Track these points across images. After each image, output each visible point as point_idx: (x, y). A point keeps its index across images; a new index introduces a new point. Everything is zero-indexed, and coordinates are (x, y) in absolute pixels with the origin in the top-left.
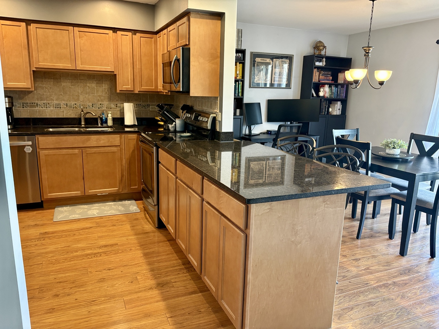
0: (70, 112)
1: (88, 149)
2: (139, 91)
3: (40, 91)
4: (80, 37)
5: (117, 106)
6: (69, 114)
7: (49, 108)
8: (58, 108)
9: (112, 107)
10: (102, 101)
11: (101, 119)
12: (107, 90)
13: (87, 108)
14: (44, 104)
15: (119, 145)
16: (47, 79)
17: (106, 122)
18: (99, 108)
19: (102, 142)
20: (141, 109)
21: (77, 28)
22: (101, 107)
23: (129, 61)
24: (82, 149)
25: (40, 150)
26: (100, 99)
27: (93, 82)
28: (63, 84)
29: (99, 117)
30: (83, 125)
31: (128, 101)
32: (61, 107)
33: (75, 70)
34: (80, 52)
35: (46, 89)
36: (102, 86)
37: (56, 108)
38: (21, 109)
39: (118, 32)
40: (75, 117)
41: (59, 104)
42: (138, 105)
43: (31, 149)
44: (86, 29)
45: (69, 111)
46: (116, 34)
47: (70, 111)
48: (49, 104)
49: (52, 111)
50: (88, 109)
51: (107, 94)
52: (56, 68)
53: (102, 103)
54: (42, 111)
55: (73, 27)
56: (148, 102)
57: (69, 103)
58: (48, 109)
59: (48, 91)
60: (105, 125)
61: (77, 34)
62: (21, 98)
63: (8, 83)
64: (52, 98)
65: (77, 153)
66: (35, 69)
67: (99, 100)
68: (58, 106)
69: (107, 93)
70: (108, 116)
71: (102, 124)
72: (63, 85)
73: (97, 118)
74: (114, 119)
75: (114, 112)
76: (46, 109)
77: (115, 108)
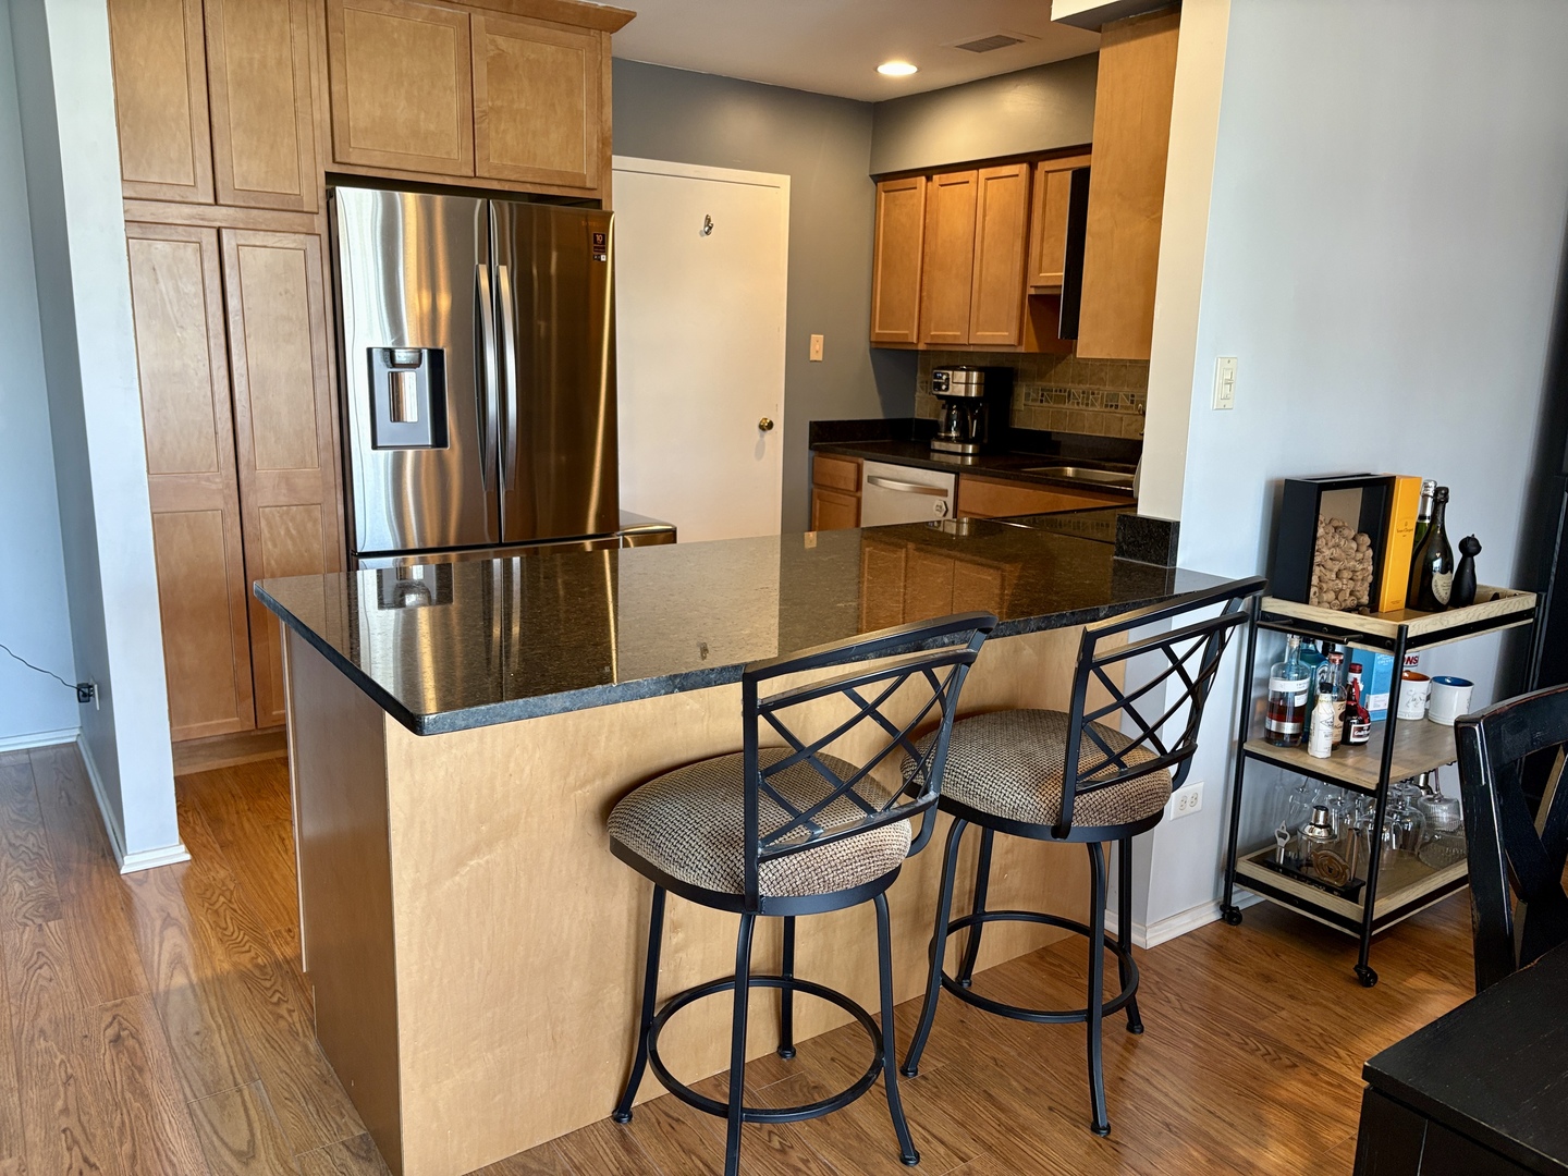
7: (1093, 405)
14: (1083, 393)
37: (1106, 406)
43: (944, 508)
48: (1093, 394)
49: (1096, 415)
54: (1077, 415)
63: (978, 333)
66: (1034, 292)
68: (1112, 402)
76: (1086, 408)
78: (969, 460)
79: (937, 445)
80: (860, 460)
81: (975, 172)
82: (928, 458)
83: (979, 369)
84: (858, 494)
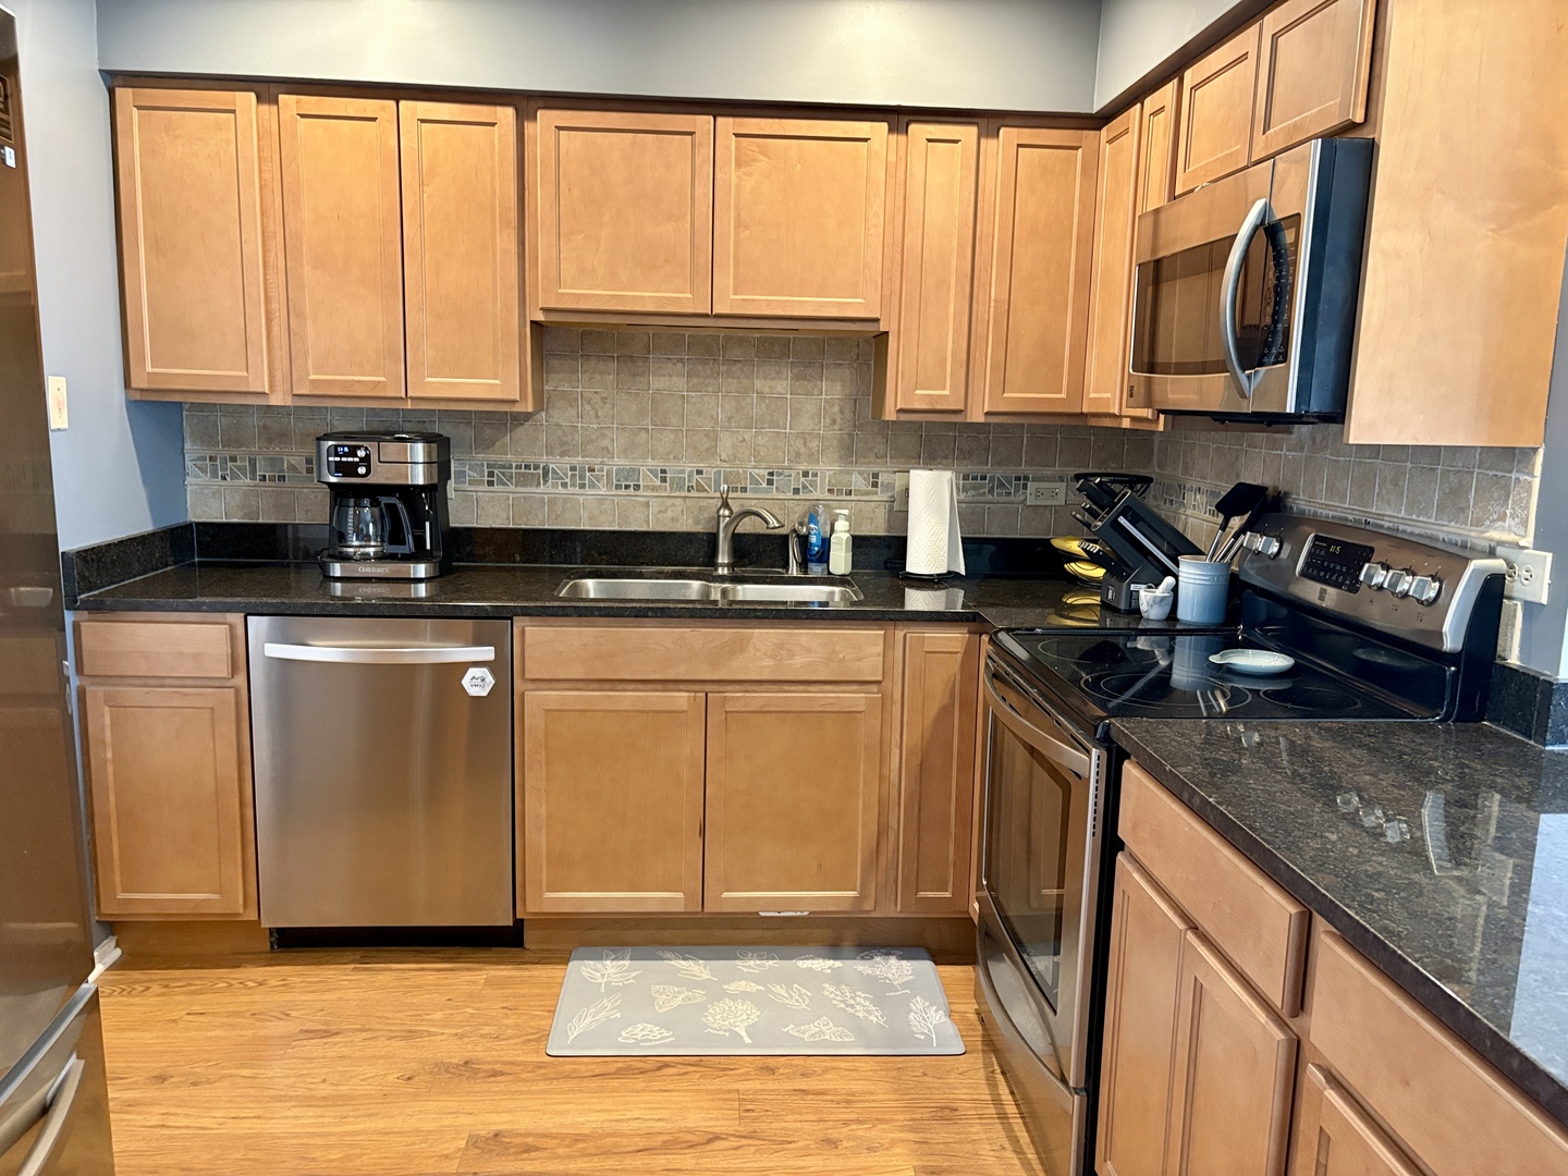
0: (673, 505)
1: (734, 694)
2: (987, 414)
3: (561, 415)
4: (739, 165)
5: (875, 485)
6: (670, 514)
7: (592, 486)
8: (627, 487)
9: (853, 488)
10: (813, 457)
11: (804, 540)
12: (836, 409)
13: (744, 490)
14: (573, 469)
15: (880, 678)
16: (593, 362)
17: (824, 556)
18: (796, 491)
19: (798, 660)
20: (982, 499)
21: (730, 120)
22: (805, 487)
23: (957, 266)
24: (708, 688)
25: (530, 686)
26: (803, 450)
27: (779, 372)
28: (657, 382)
29: (795, 531)
30: (723, 565)
31: (930, 460)
32: (638, 486)
33: (706, 316)
34: (737, 234)
35: (588, 407)
36: (816, 392)
37: (618, 487)
38: (480, 488)
39: (912, 127)
40: (693, 530)
41: (634, 472)
42: (975, 478)
43: (490, 680)
44: (771, 121)
45: (669, 502)
46: (902, 138)
47: (674, 500)
48: (592, 470)
49: (601, 500)
50: (748, 495)
51: (836, 427)
52: (628, 308)
53: (811, 468)
54: (565, 501)
55: (712, 118)
56: (1021, 465)
57: (672, 468)
58: (588, 491)
59: (592, 413)
60: (816, 570)
61: (728, 148)
62: (485, 444)
63: (428, 379)
64: (606, 442)
65: (685, 708)
66: (540, 317)
67: (798, 454)
68: (627, 481)
69: (839, 421)
70: (832, 531)
71: (803, 566)
72: (657, 386)
73: (785, 538)
74: (859, 543)
75: (860, 511)
76: (582, 491)
77: (867, 493)
78: (421, 589)
79: (336, 569)
83: (425, 439)
84: (236, 682)
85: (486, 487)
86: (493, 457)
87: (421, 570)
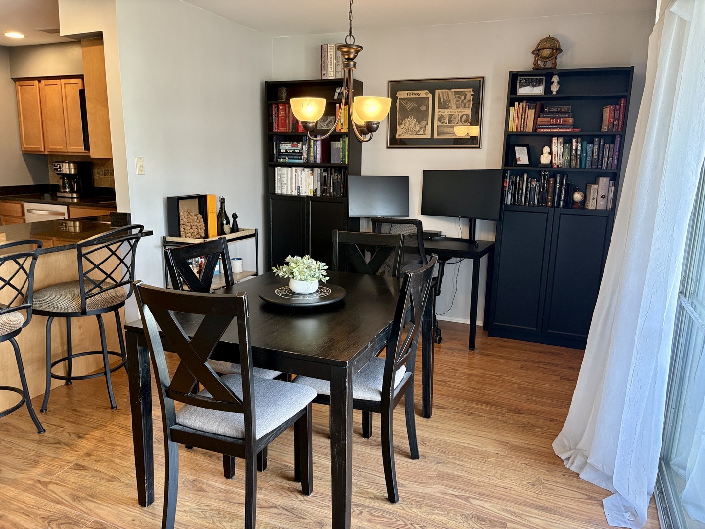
78: (75, 200)
79: (59, 194)
80: (22, 203)
81: (59, 80)
82: (57, 200)
83: (73, 162)
84: (24, 218)
85: (104, 176)
86: (105, 168)
87: (75, 195)
